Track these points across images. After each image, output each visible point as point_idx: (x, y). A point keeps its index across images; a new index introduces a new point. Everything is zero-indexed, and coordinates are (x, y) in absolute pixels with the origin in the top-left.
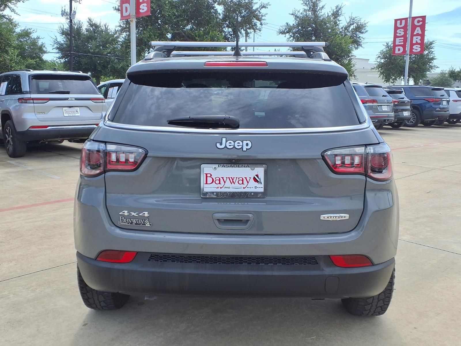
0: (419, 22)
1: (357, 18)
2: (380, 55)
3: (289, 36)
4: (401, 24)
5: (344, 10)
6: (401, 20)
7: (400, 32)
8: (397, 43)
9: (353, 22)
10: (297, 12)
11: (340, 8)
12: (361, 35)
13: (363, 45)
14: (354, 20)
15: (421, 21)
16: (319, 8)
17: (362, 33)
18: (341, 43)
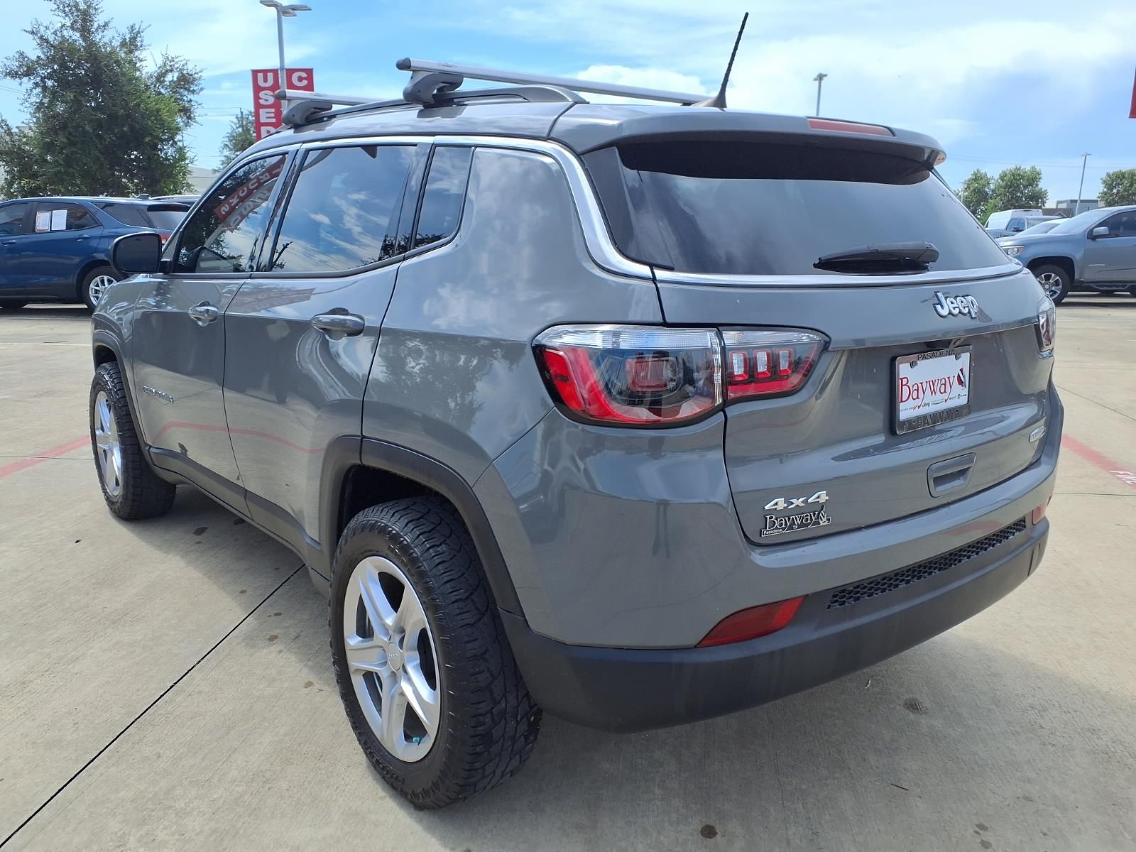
0: (300, 79)
1: (179, 59)
2: (228, 143)
3: (30, 85)
4: (265, 80)
5: (146, 37)
6: (265, 72)
7: (266, 97)
8: (263, 120)
9: (171, 66)
10: (42, 29)
11: (139, 32)
12: (191, 97)
13: (197, 119)
14: (172, 63)
15: (305, 79)
16: (96, 25)
17: (193, 92)
18: (158, 110)
